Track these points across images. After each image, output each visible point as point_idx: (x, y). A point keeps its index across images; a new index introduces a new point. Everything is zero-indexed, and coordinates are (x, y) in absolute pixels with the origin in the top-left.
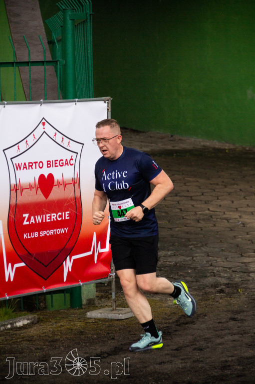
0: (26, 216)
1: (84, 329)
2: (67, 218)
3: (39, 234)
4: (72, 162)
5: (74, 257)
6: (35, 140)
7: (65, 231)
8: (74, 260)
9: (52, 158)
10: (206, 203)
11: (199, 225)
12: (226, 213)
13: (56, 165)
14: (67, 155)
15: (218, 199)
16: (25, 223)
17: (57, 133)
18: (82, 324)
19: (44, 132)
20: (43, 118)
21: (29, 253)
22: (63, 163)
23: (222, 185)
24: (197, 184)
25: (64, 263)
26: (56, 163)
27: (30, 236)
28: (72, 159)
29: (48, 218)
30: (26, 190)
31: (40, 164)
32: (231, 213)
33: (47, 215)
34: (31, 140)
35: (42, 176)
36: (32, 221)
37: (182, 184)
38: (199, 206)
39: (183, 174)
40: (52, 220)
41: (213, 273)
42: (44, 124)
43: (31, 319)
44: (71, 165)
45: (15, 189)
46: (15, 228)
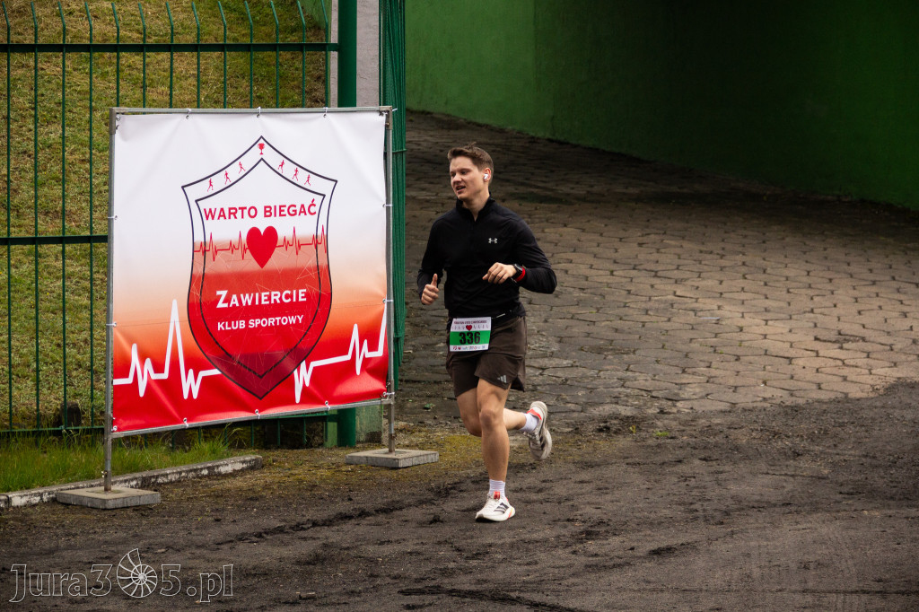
0: (223, 293)
2: (300, 300)
3: (247, 324)
5: (314, 364)
6: (243, 173)
7: (297, 320)
8: (315, 368)
9: (274, 202)
10: (676, 282)
11: (645, 318)
12: (700, 300)
13: (282, 213)
14: (306, 199)
15: (699, 277)
16: (221, 305)
17: (286, 161)
19: (262, 159)
20: (262, 137)
21: (227, 353)
22: (295, 211)
23: (718, 254)
25: (296, 372)
26: (281, 211)
27: (230, 325)
28: (315, 205)
29: (263, 298)
30: (223, 252)
31: (252, 212)
32: (707, 301)
33: (263, 294)
34: (234, 172)
35: (254, 232)
36: (234, 301)
38: (662, 287)
40: (273, 302)
41: (619, 398)
42: (261, 147)
43: (250, 461)
44: (312, 214)
45: (203, 250)
46: (201, 314)
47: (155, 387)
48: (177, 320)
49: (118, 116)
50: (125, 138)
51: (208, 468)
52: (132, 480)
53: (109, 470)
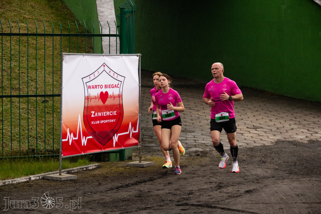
0: (93, 112)
1: (123, 171)
2: (115, 114)
3: (100, 122)
4: (118, 86)
5: (119, 135)
6: (99, 74)
7: (114, 121)
8: (119, 136)
9: (108, 84)
10: (197, 111)
11: (192, 122)
12: (207, 116)
14: (116, 83)
15: (203, 109)
16: (92, 116)
17: (111, 71)
18: (123, 169)
19: (104, 70)
20: (104, 63)
21: (94, 131)
22: (113, 86)
24: (194, 101)
25: (113, 137)
26: (109, 86)
27: (95, 122)
29: (104, 114)
30: (93, 99)
31: (101, 86)
33: (104, 112)
34: (96, 74)
35: (102, 93)
36: (96, 115)
37: (186, 101)
38: (193, 112)
39: (187, 96)
40: (107, 115)
41: (196, 146)
42: (104, 66)
43: (97, 166)
44: (118, 87)
45: (88, 98)
46: (87, 118)
47: (74, 142)
48: (80, 121)
49: (64, 55)
50: (66, 63)
51: (86, 168)
52: (65, 172)
53: (61, 168)
